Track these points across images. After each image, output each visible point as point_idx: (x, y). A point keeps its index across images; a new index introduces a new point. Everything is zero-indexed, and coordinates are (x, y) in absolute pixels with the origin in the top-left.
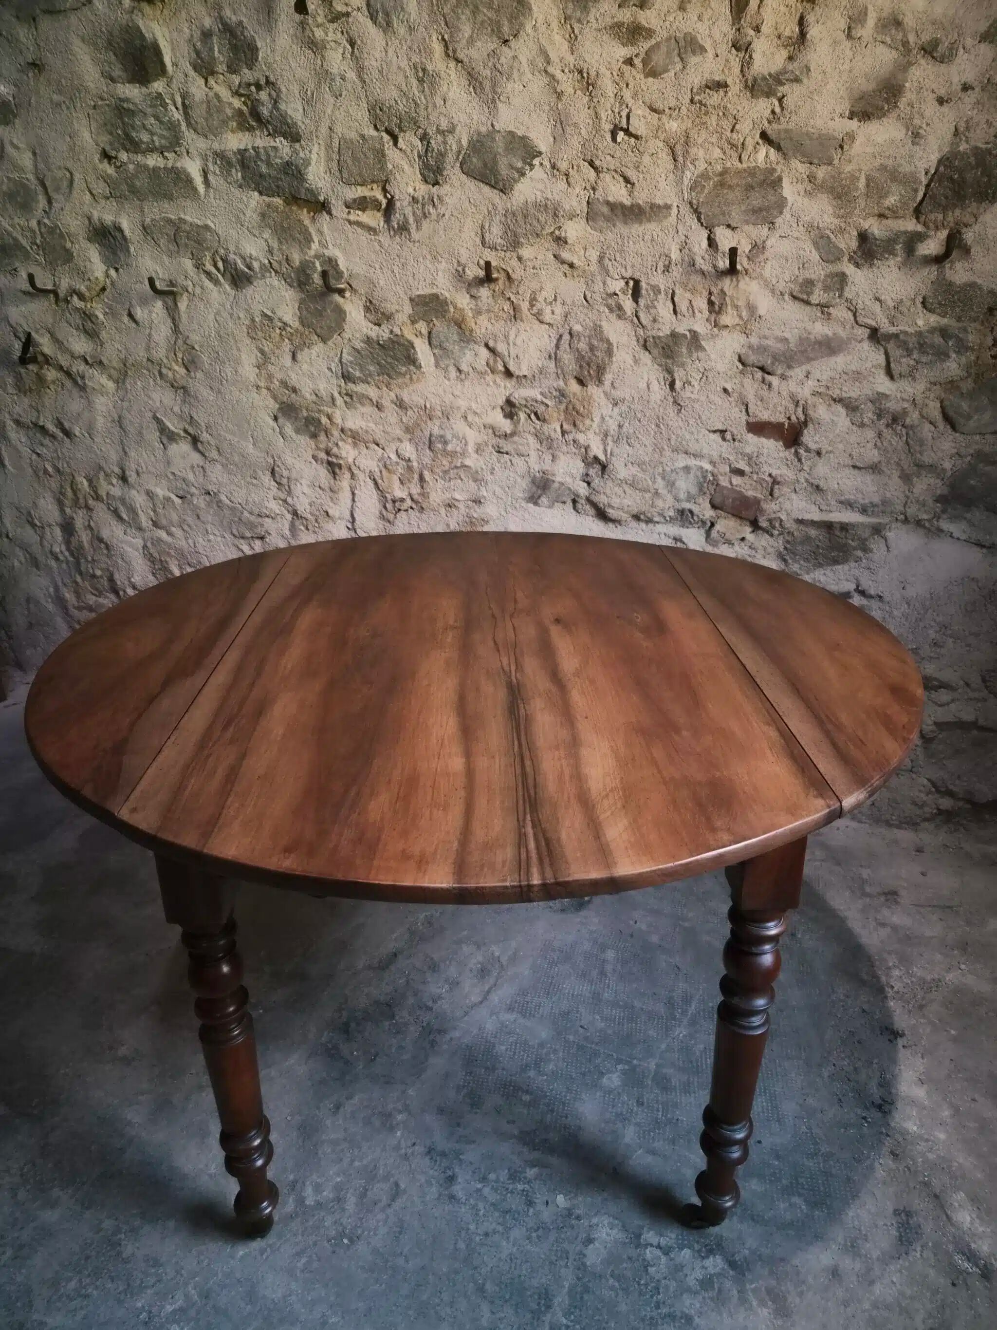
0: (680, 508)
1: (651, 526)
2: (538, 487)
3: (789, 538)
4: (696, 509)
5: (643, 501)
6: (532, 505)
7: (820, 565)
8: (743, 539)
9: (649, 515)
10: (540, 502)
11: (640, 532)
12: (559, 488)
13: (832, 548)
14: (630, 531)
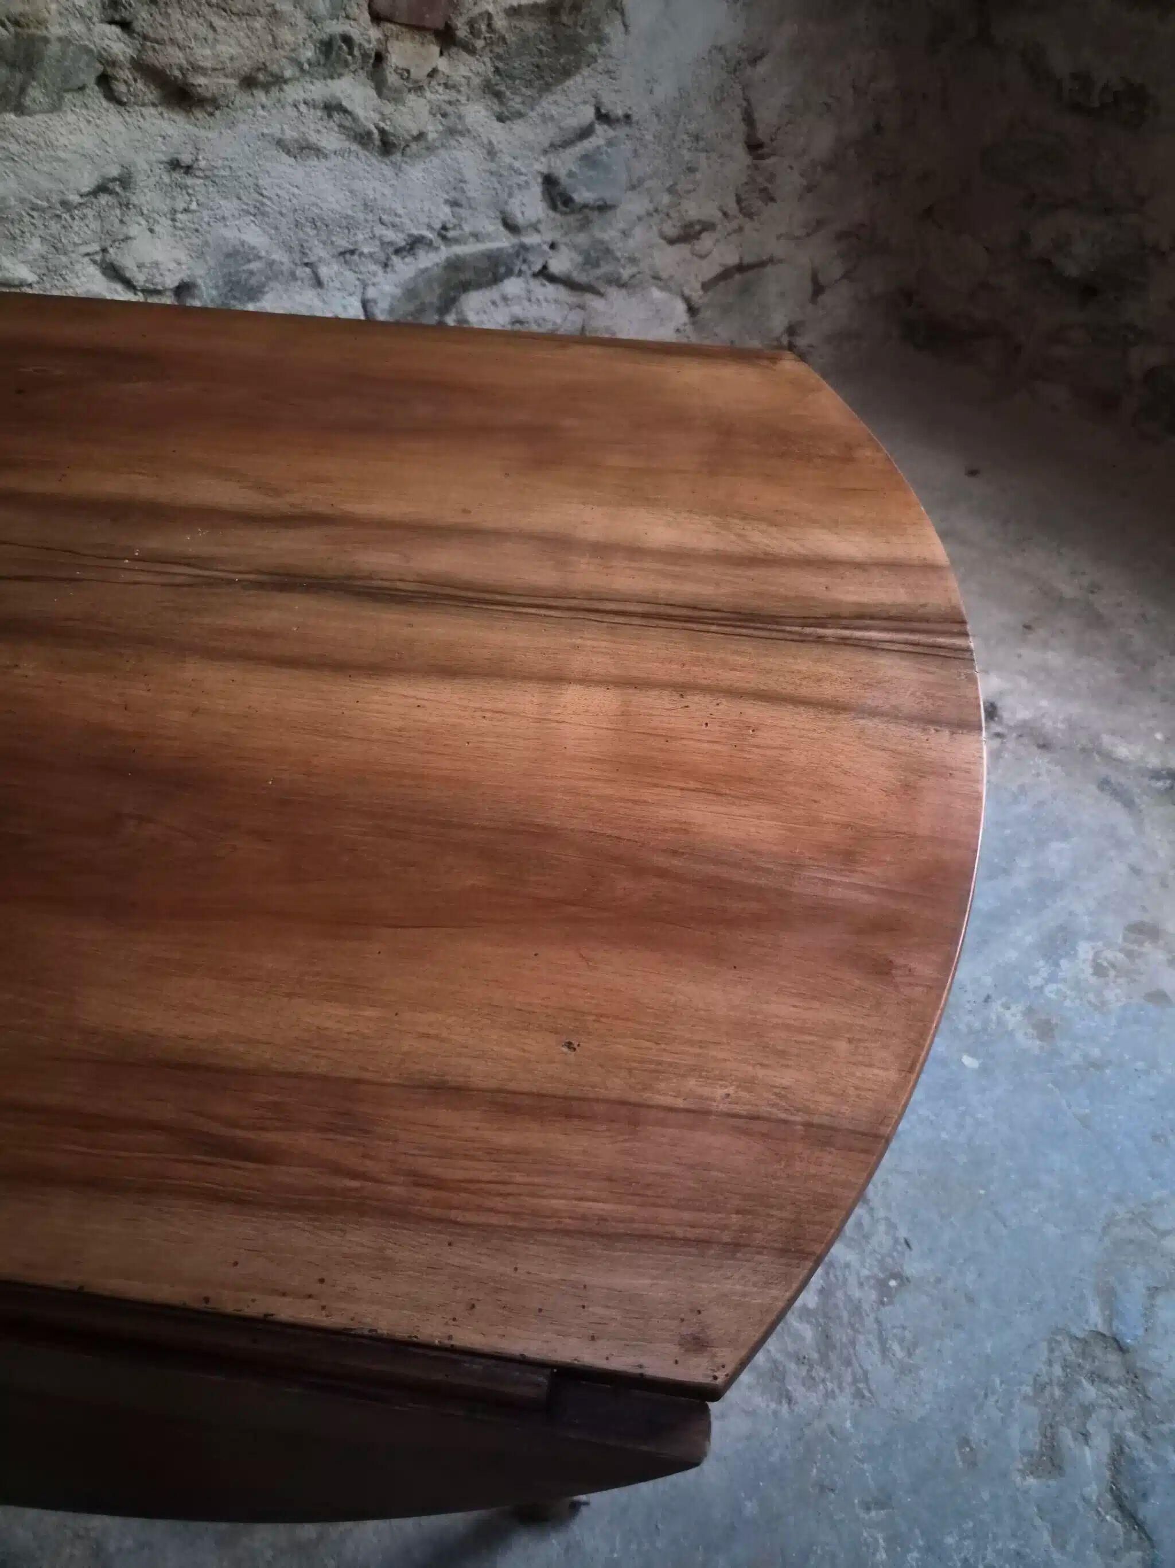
0: (325, 37)
1: (274, 91)
2: (12, 65)
3: (499, 50)
4: (355, 33)
5: (255, 41)
6: (12, 116)
7: (547, 88)
8: (433, 73)
9: (274, 68)
10: (27, 102)
11: (261, 112)
12: (64, 53)
13: (558, 50)
14: (240, 115)
